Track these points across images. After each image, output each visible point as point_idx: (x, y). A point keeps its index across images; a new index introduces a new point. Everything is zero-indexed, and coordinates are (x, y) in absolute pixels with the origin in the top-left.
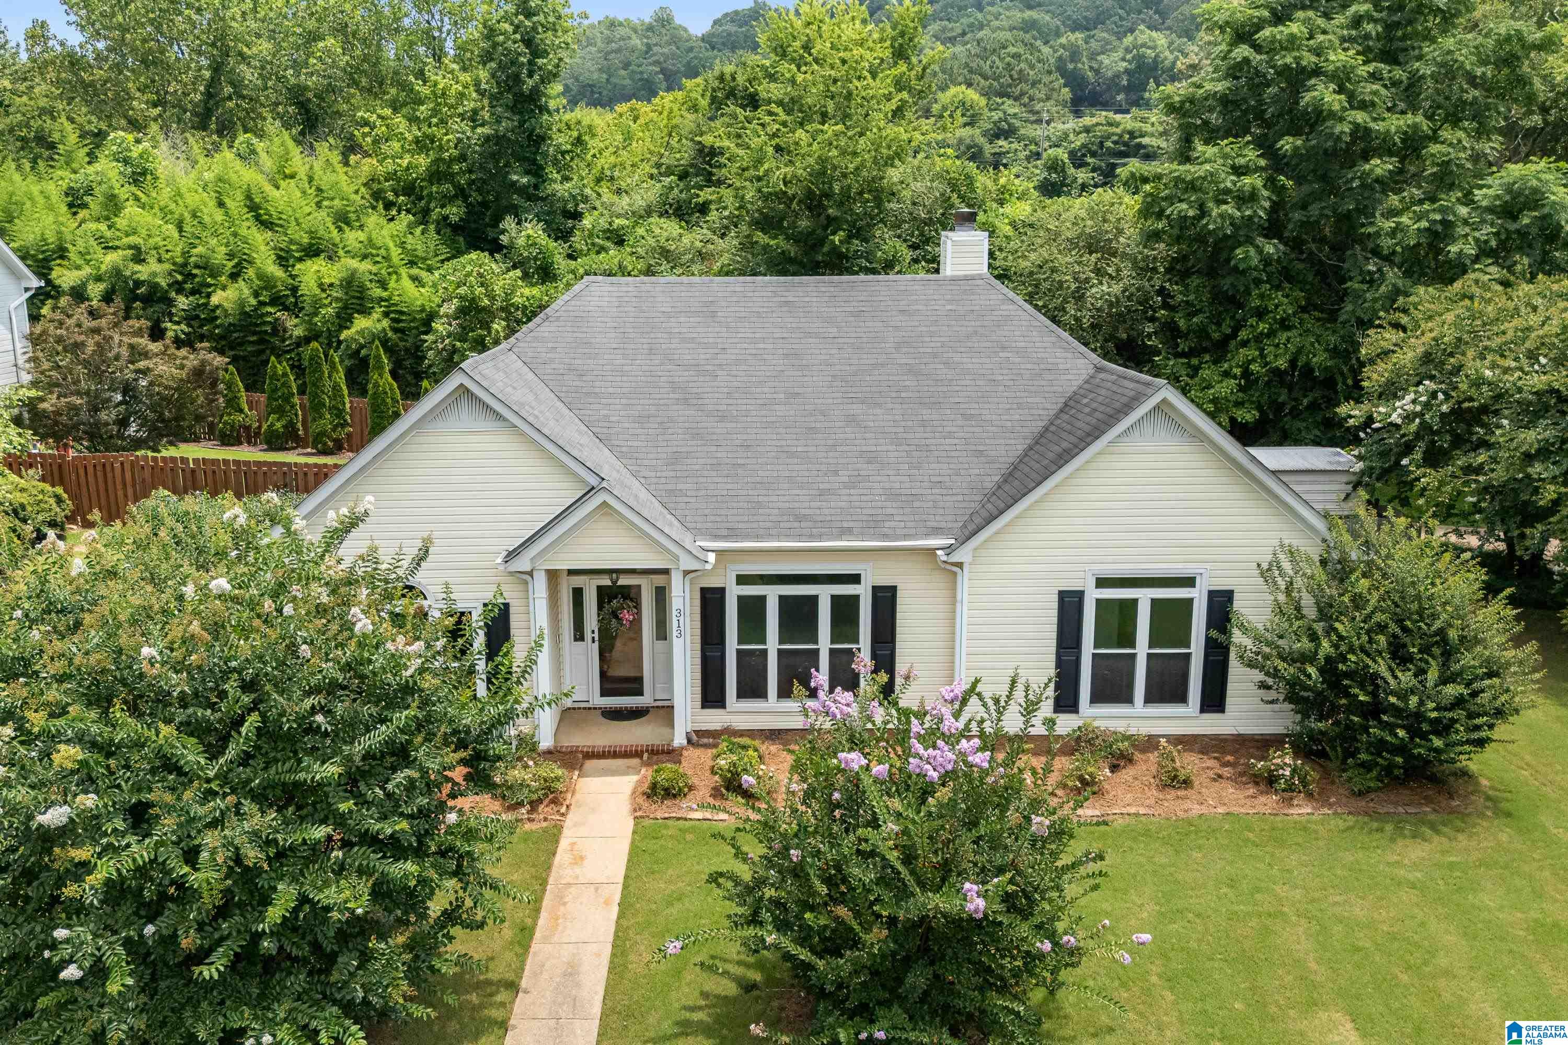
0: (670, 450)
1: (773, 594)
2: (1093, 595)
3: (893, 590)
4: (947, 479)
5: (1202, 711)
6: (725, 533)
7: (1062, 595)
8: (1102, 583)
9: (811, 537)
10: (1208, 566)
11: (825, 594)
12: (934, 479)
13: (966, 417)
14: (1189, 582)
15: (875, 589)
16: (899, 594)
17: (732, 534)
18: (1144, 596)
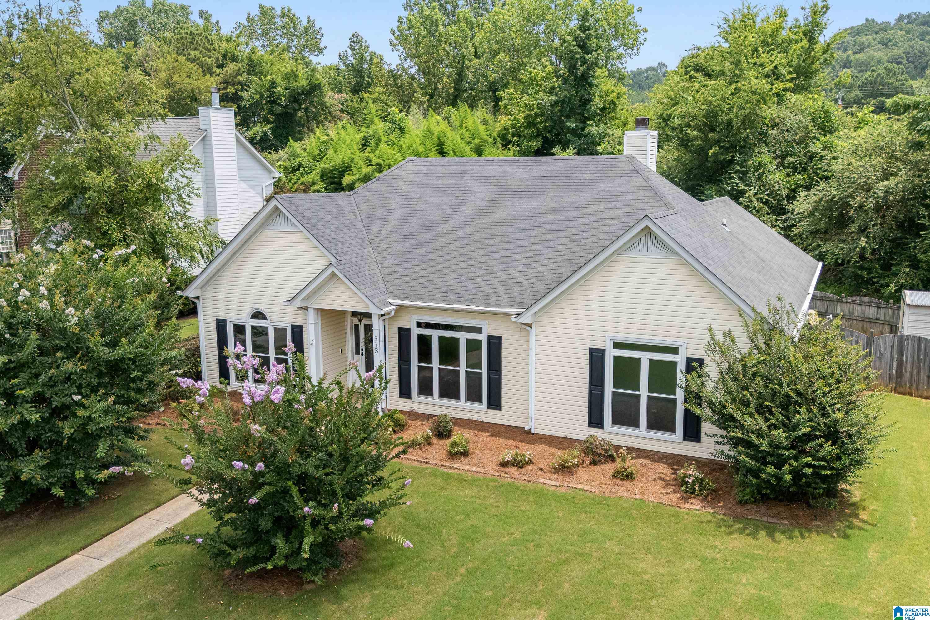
0: (402, 250)
1: (435, 335)
2: (611, 354)
3: (500, 338)
4: (541, 275)
5: (684, 439)
6: (406, 295)
7: (592, 351)
8: (617, 345)
9: (449, 302)
10: (686, 341)
11: (463, 337)
12: (534, 274)
13: (572, 239)
14: (674, 350)
15: (490, 338)
16: (503, 341)
17: (410, 297)
18: (645, 357)
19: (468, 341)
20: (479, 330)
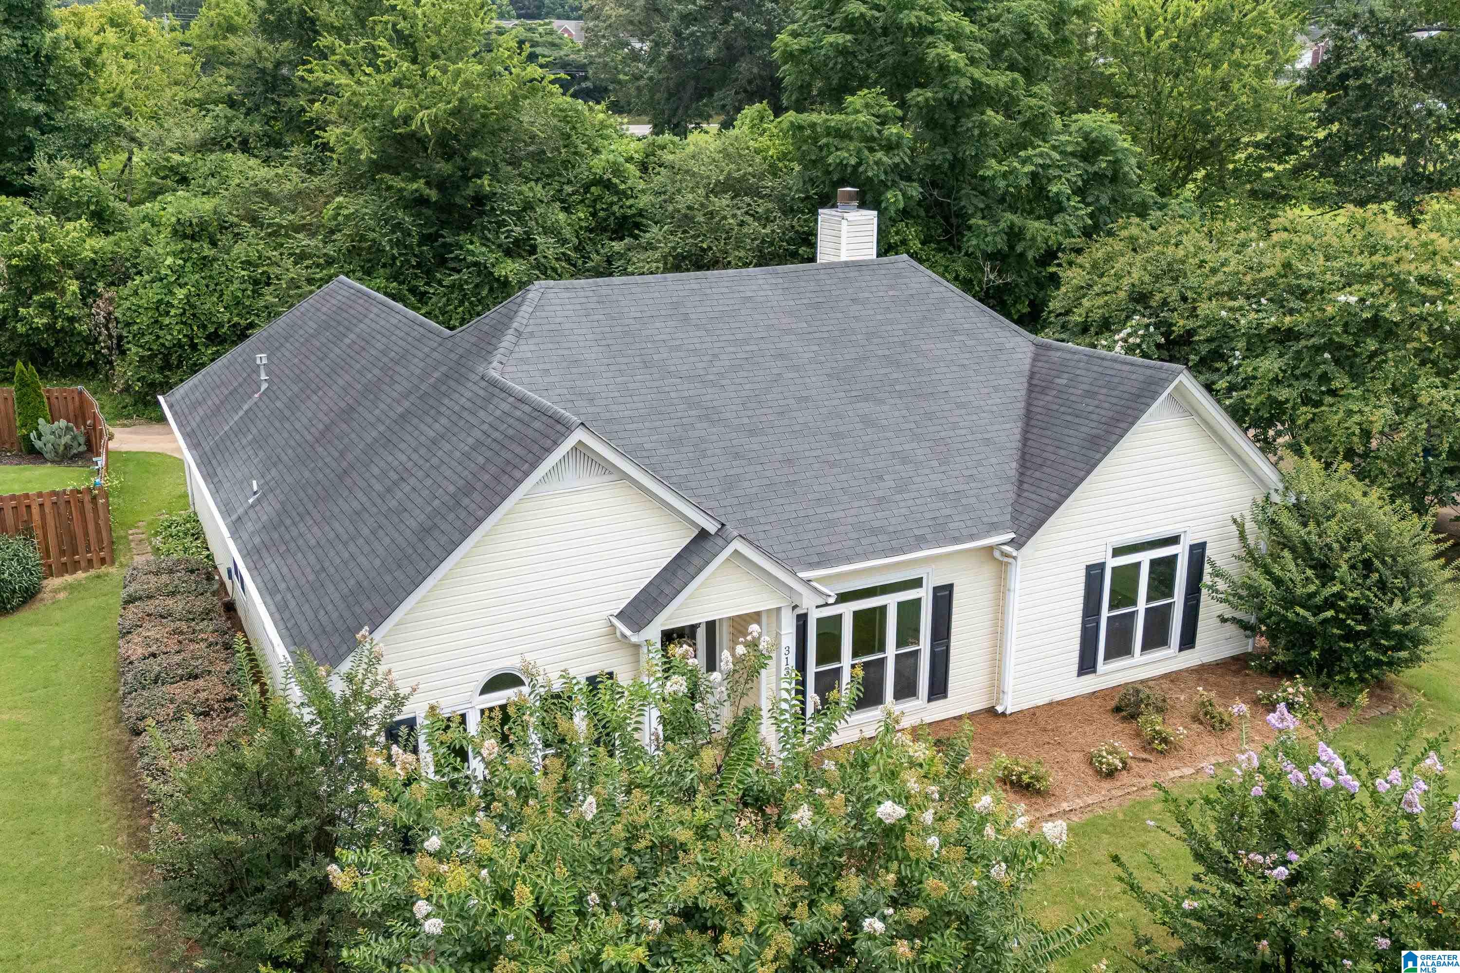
1: (848, 611)
2: (1110, 564)
3: (950, 587)
5: (1180, 649)
7: (1089, 568)
8: (1117, 552)
9: (894, 550)
10: (1189, 523)
11: (892, 602)
14: (1174, 540)
15: (936, 589)
16: (955, 592)
18: (1145, 558)
19: (901, 605)
20: (917, 583)
